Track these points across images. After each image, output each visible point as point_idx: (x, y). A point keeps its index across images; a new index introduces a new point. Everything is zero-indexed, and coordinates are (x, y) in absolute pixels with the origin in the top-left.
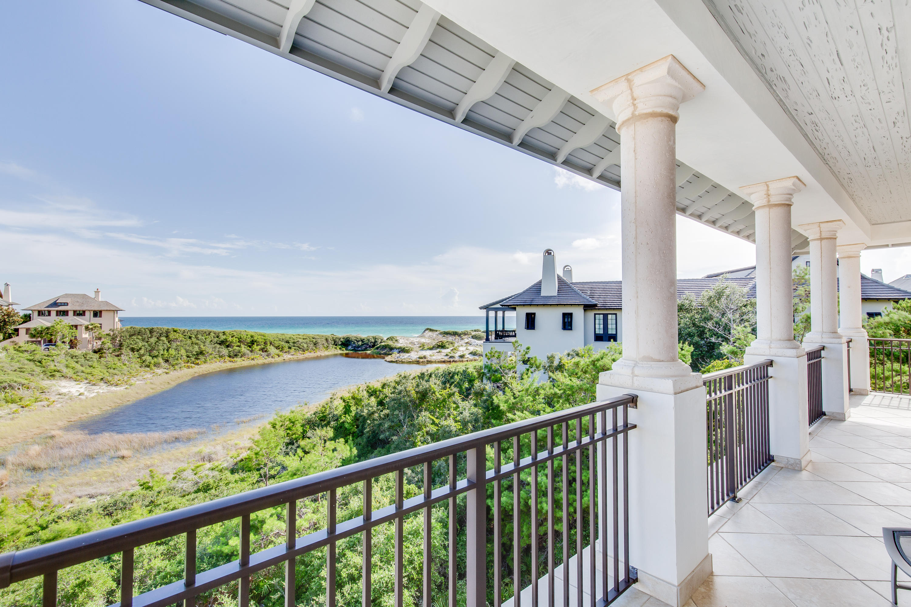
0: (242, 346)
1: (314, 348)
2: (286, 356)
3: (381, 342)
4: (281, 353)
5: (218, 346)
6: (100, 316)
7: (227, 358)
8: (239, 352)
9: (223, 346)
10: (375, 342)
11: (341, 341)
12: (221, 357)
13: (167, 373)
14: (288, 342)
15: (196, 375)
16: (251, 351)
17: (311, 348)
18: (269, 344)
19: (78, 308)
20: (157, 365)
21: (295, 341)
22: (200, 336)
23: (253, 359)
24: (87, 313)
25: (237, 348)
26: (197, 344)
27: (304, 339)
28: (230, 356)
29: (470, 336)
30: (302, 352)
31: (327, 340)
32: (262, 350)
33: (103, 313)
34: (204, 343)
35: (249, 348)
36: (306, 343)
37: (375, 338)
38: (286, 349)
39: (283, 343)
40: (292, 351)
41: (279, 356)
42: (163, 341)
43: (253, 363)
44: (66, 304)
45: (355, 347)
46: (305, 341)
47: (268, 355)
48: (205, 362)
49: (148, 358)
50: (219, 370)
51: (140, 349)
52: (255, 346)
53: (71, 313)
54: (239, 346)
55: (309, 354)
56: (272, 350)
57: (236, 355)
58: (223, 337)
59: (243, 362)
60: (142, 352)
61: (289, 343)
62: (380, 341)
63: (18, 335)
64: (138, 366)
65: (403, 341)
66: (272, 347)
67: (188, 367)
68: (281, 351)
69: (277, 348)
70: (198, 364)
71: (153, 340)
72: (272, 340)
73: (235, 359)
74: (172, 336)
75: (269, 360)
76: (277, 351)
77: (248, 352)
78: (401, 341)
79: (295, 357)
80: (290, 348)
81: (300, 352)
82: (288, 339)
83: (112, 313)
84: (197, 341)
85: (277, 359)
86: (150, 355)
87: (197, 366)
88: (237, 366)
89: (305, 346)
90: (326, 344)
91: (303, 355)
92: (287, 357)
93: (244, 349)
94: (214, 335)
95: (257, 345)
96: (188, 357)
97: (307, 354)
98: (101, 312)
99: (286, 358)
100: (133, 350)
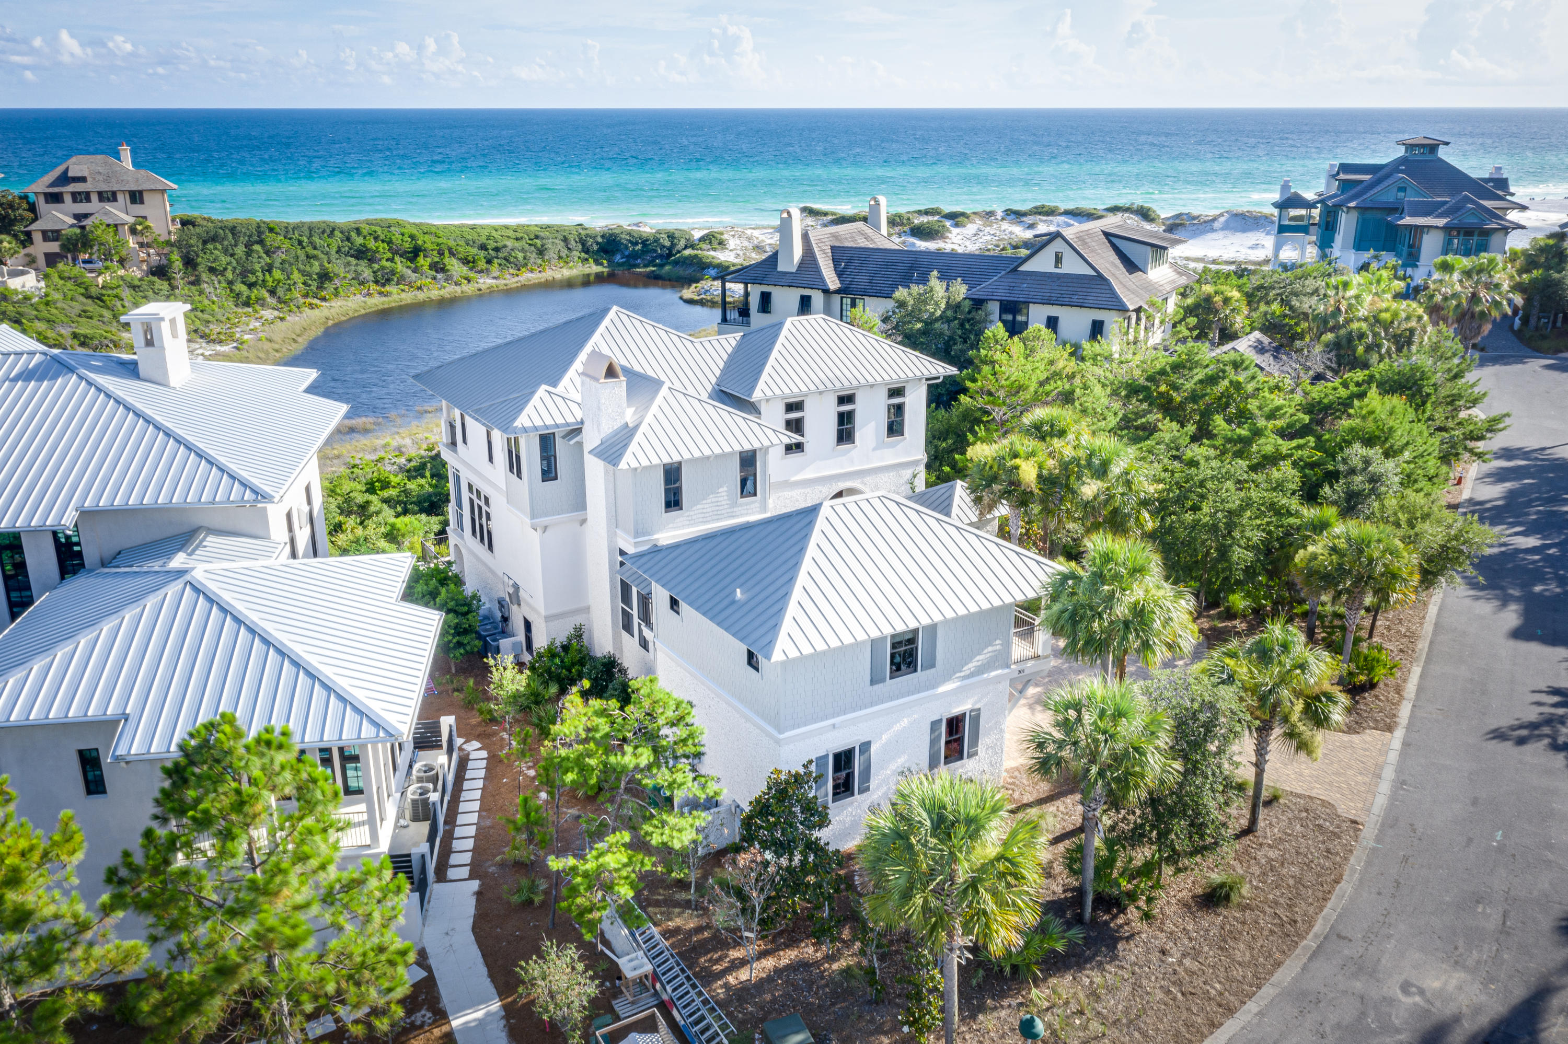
0: (397, 259)
1: (539, 261)
2: (481, 281)
3: (686, 247)
4: (472, 275)
5: (353, 261)
6: (142, 202)
7: (373, 287)
8: (393, 273)
9: (361, 262)
10: (673, 245)
11: (598, 243)
12: (362, 283)
13: (282, 319)
14: (483, 247)
15: (330, 323)
16: (415, 271)
17: (532, 260)
18: (447, 254)
19: (104, 187)
20: (261, 302)
21: (499, 245)
22: (316, 239)
23: (419, 288)
24: (120, 197)
25: (388, 264)
26: (315, 257)
27: (517, 239)
28: (376, 282)
29: (906, 228)
30: (515, 272)
31: (565, 240)
32: (435, 267)
33: (146, 197)
34: (327, 254)
35: (409, 264)
36: (523, 250)
37: (671, 236)
38: (482, 264)
39: (474, 251)
40: (495, 269)
41: (469, 281)
42: (258, 252)
43: (421, 296)
44: (83, 179)
45: (628, 257)
46: (518, 244)
47: (447, 280)
48: (336, 294)
49: (240, 287)
50: (363, 312)
51: (225, 269)
52: (421, 260)
53: (94, 197)
54: (391, 260)
55: (530, 275)
56: (456, 267)
57: (388, 281)
58: (359, 241)
59: (403, 295)
60: (230, 275)
61: (486, 249)
62: (682, 243)
63: (32, 243)
64: (231, 305)
65: (738, 242)
66: (454, 261)
67: (311, 306)
68: (471, 269)
69: (465, 261)
70: (324, 299)
71: (240, 250)
72: (452, 243)
73: (388, 288)
74: (269, 238)
75: (449, 290)
76: (465, 270)
77: (409, 272)
78: (732, 243)
79: (501, 282)
80: (489, 262)
81: (512, 271)
82: (483, 239)
83: (159, 196)
84: (315, 252)
85: (469, 289)
86: (243, 283)
87: (324, 304)
88: (394, 305)
89: (520, 256)
90: (564, 252)
91: (516, 279)
92: (485, 282)
93: (400, 266)
94: (340, 235)
95: (425, 256)
96: (305, 283)
97: (527, 277)
98: (141, 193)
99: (483, 287)
100: (212, 270)
